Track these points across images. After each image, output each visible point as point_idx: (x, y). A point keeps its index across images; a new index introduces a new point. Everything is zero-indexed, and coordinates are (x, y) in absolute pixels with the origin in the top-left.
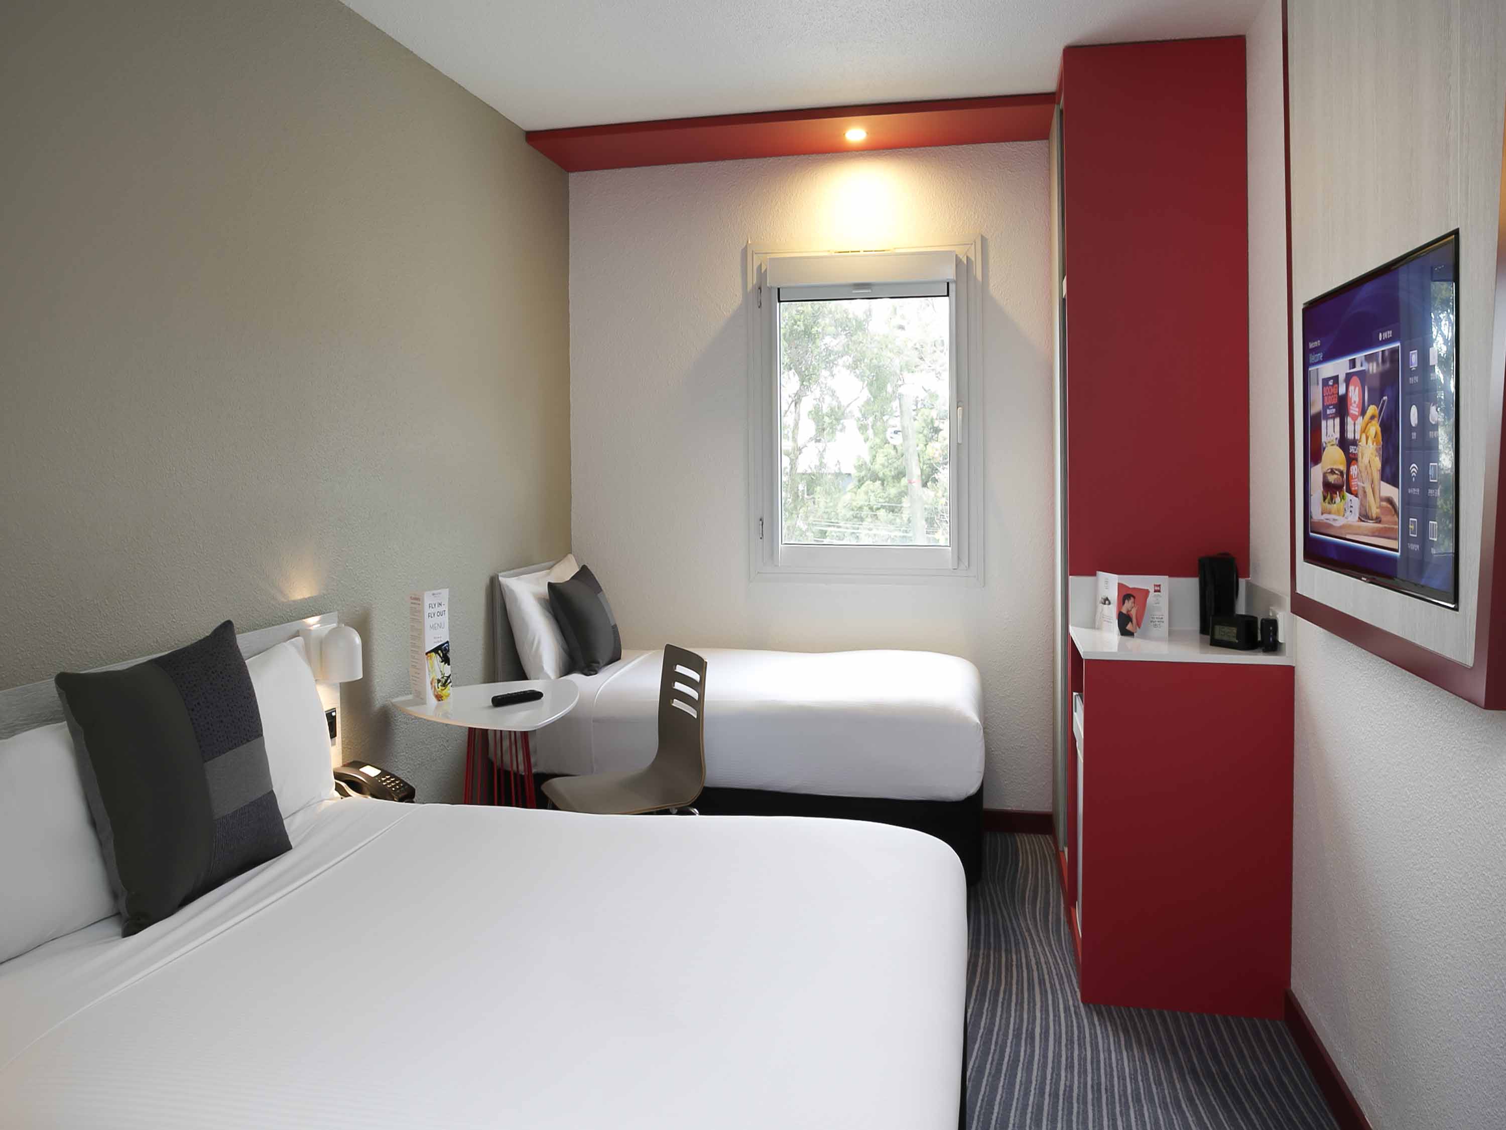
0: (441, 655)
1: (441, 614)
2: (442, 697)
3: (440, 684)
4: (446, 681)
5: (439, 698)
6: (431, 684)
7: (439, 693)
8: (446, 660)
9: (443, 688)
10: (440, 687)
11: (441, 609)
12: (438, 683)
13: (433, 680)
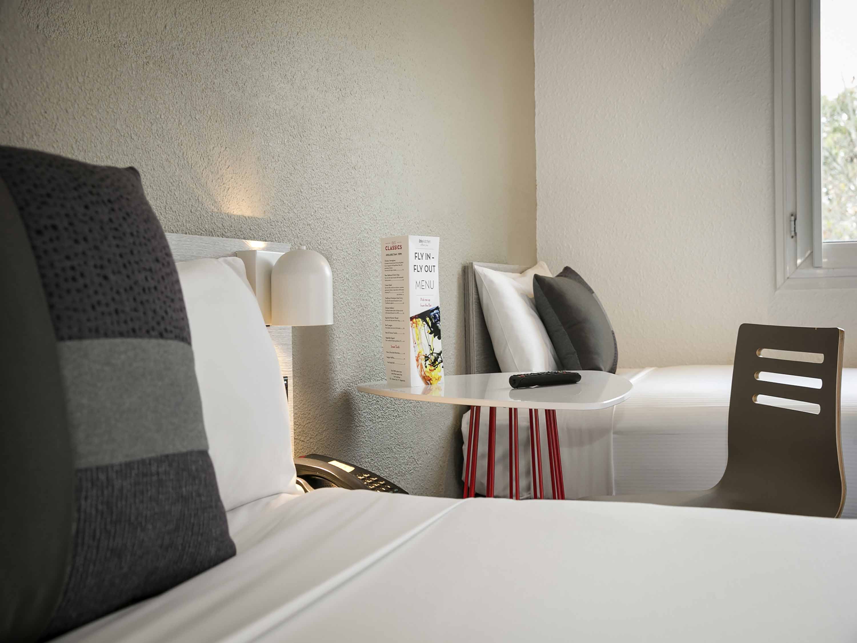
0: (430, 325)
1: (429, 269)
2: (431, 379)
3: (428, 362)
4: (436, 360)
5: (427, 380)
6: (417, 360)
7: (428, 374)
8: (436, 331)
9: (433, 368)
10: (428, 366)
11: (430, 262)
12: (426, 361)
13: (418, 356)
